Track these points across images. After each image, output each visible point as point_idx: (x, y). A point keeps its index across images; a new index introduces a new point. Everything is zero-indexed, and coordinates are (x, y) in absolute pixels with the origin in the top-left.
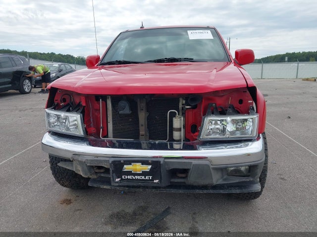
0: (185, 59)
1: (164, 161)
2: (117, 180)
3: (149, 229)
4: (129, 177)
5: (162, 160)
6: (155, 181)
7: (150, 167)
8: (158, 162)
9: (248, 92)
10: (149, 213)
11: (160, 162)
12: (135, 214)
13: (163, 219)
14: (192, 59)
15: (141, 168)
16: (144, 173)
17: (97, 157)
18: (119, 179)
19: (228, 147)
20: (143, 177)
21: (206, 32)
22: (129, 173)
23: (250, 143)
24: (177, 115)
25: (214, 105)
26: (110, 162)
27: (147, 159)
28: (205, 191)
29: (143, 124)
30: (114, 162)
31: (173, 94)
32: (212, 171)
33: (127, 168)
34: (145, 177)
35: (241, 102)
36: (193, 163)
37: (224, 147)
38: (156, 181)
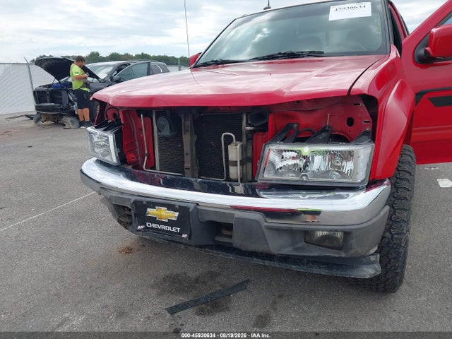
0: (310, 52)
1: (195, 207)
2: (139, 227)
3: (202, 304)
4: (154, 226)
5: (192, 207)
6: (183, 236)
7: (177, 214)
8: (186, 209)
9: (362, 104)
10: (215, 283)
11: (189, 209)
12: (197, 280)
13: (229, 295)
14: (322, 53)
15: (166, 214)
16: (170, 223)
17: (122, 193)
18: (142, 227)
19: (307, 196)
20: (170, 228)
21: (362, 5)
22: (153, 220)
23: (351, 194)
24: (234, 141)
25: (295, 125)
26: (132, 202)
27: (173, 203)
28: (267, 263)
29: (189, 152)
30: (135, 202)
31: (230, 107)
32: (267, 233)
33: (151, 212)
34: (172, 229)
35: (350, 122)
36: (236, 216)
37: (301, 197)
38: (185, 236)
